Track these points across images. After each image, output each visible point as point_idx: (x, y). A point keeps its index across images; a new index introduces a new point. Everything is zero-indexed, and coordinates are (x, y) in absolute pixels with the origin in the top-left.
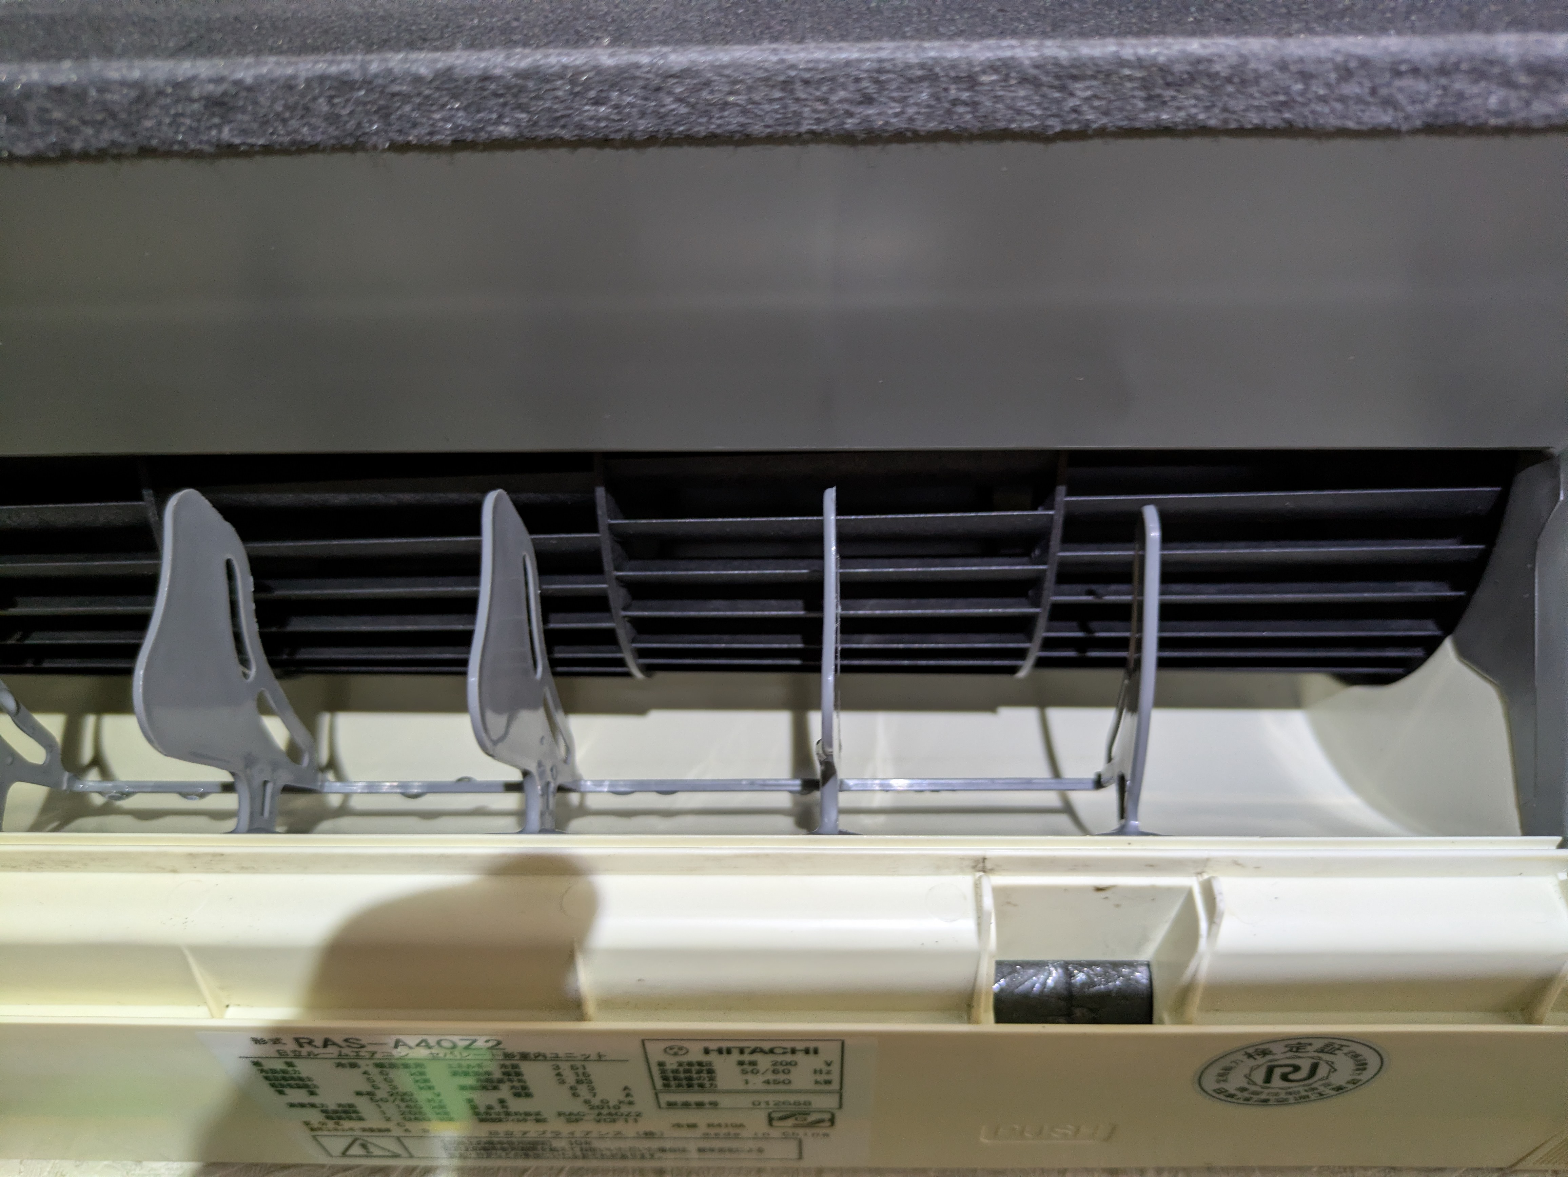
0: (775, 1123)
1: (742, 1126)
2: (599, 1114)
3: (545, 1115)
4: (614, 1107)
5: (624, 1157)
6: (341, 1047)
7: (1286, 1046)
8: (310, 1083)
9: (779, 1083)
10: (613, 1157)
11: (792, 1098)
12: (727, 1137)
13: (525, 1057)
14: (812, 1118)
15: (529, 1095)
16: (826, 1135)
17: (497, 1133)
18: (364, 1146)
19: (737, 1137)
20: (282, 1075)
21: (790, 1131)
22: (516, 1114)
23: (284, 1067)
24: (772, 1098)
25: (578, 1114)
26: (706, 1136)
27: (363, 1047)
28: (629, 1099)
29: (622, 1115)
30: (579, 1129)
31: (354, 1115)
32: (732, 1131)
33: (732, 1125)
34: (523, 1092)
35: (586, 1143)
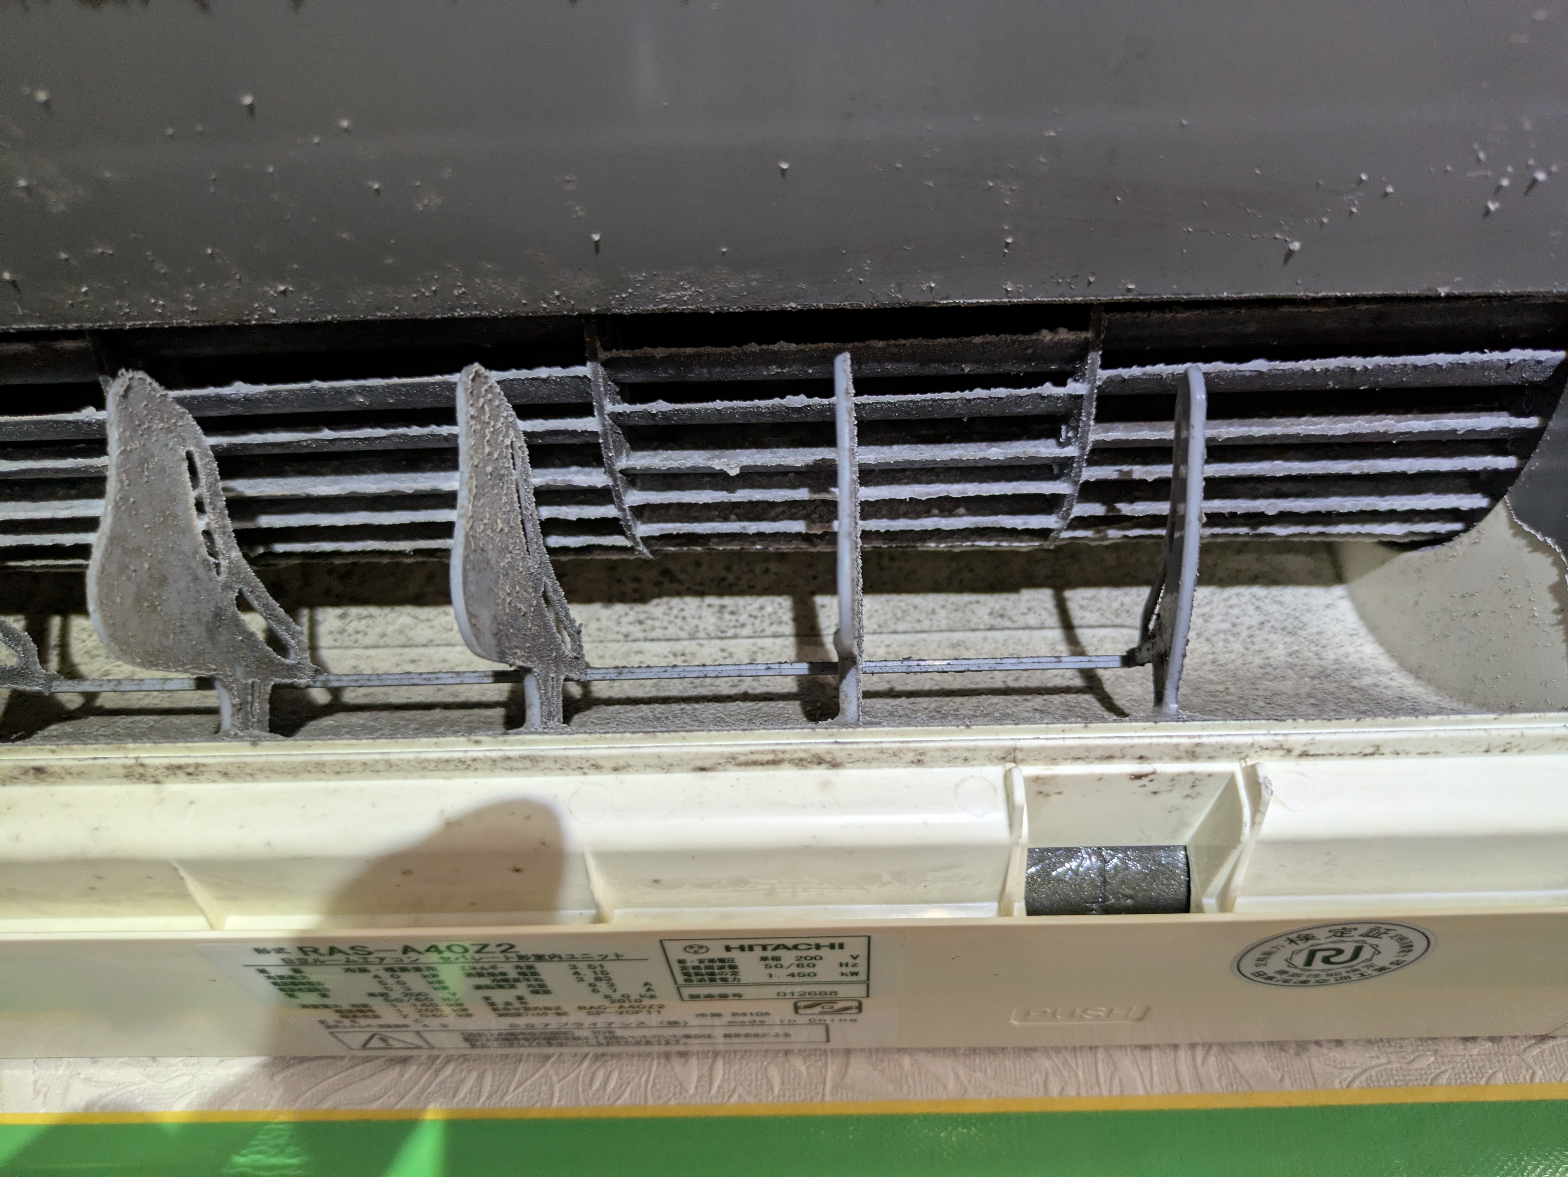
0: (800, 1011)
1: (767, 1014)
2: (620, 1007)
3: (565, 1008)
4: (636, 1001)
5: (648, 1043)
6: (348, 954)
7: (1330, 931)
8: (320, 987)
9: (804, 976)
10: (638, 1043)
11: (817, 989)
12: (753, 1023)
13: (540, 958)
14: (837, 1006)
15: (548, 992)
16: (854, 1020)
17: (518, 1025)
18: (384, 1040)
19: (762, 1023)
20: (290, 980)
21: (818, 1017)
22: (536, 1008)
23: (292, 973)
24: (798, 989)
25: (599, 1007)
26: (731, 1024)
27: (370, 953)
28: (650, 993)
29: (644, 1007)
30: (601, 1020)
31: (370, 1014)
32: (757, 1019)
33: (757, 1014)
34: (542, 989)
35: (610, 1032)
